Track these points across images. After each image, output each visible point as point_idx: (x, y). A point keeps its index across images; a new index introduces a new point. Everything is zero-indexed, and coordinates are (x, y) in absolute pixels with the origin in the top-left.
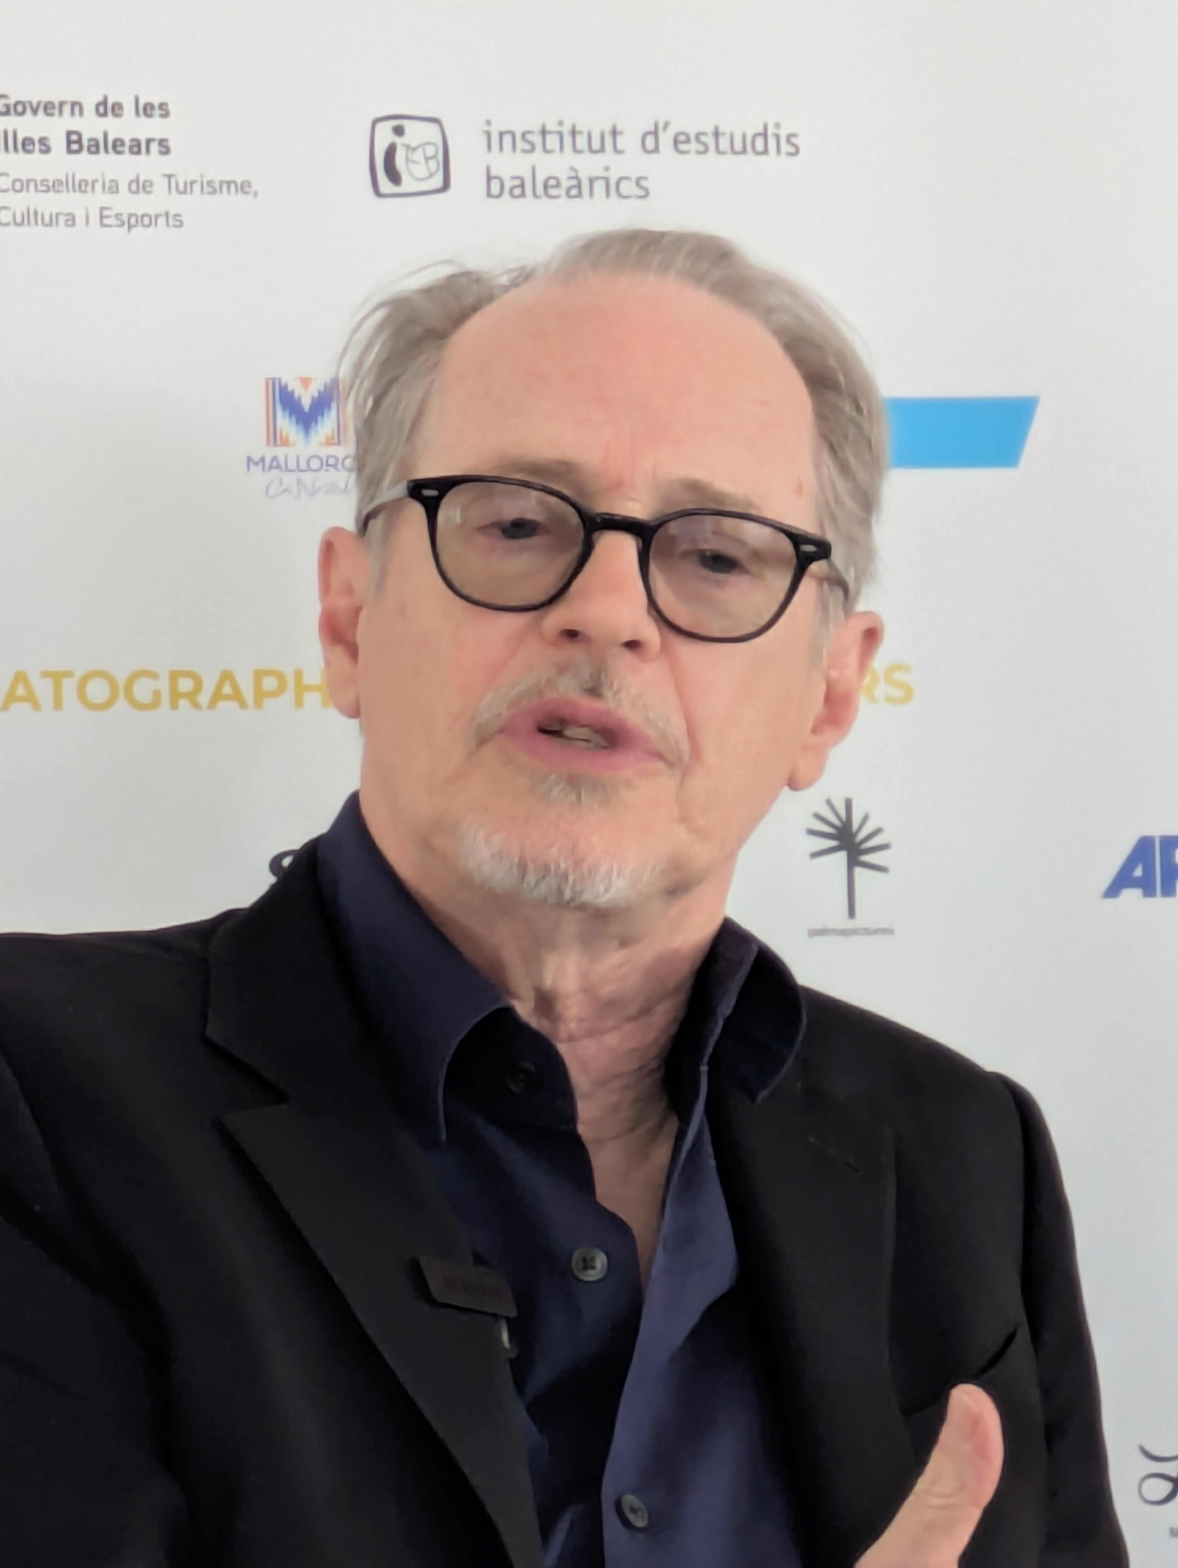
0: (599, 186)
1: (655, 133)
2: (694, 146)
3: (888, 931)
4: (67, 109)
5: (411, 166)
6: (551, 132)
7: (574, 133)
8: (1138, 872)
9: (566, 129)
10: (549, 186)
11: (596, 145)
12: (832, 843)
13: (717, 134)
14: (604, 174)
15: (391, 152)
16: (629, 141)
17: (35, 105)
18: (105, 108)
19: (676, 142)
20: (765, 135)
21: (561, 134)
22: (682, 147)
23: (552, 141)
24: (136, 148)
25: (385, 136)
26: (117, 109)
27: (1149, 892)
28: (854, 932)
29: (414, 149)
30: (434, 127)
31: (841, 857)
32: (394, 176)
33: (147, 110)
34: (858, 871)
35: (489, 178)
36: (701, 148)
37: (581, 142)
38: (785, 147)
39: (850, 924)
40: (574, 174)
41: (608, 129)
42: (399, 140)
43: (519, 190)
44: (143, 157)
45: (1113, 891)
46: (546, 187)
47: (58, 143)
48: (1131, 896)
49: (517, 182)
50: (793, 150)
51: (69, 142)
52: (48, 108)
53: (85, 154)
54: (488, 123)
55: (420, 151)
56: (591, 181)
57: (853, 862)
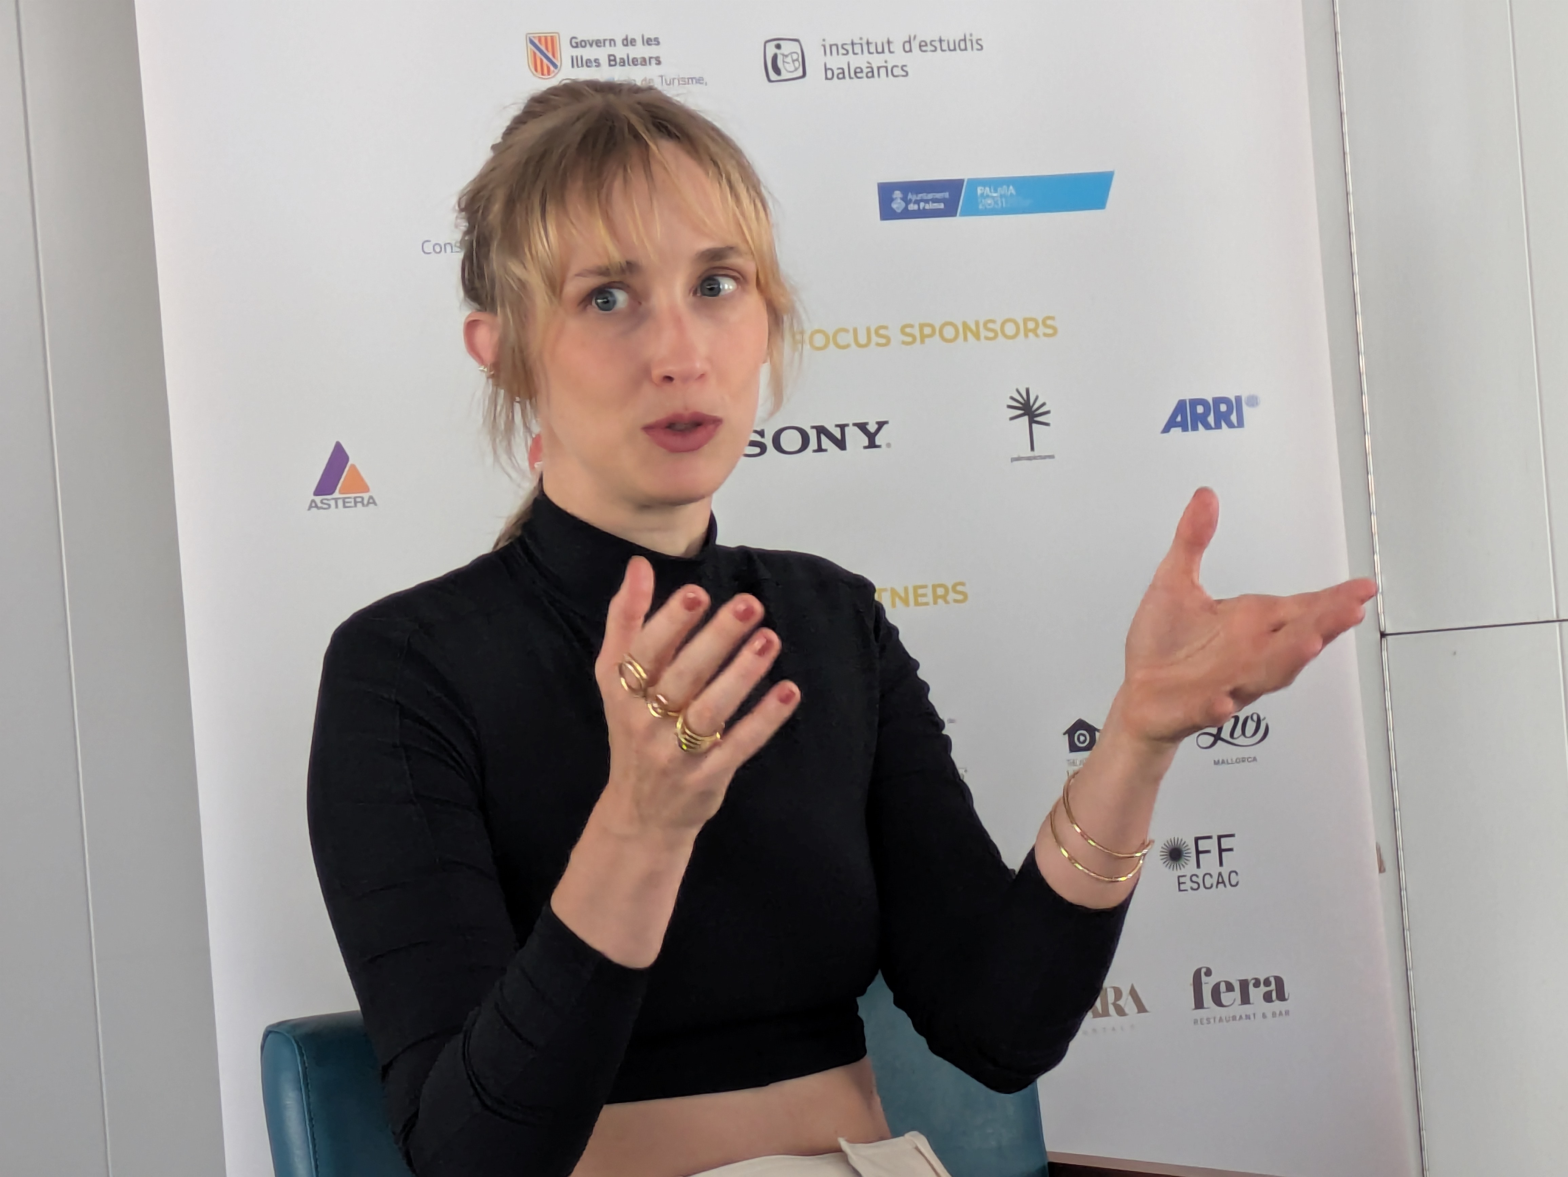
0: (883, 71)
1: (910, 42)
2: (930, 48)
3: (1052, 457)
4: (607, 43)
5: (786, 64)
6: (856, 44)
7: (868, 43)
8: (1179, 419)
9: (864, 42)
10: (858, 72)
11: (880, 50)
12: (1020, 412)
13: (941, 41)
14: (885, 64)
15: (775, 58)
16: (897, 47)
17: (591, 42)
18: (628, 42)
19: (920, 46)
20: (965, 40)
21: (861, 44)
22: (924, 48)
23: (857, 49)
24: (644, 62)
25: (771, 50)
26: (633, 42)
27: (1185, 429)
28: (1035, 458)
29: (787, 56)
30: (796, 44)
31: (1026, 419)
32: (777, 71)
33: (648, 42)
34: (1034, 426)
35: (826, 70)
36: (933, 48)
37: (872, 49)
38: (976, 46)
39: (1031, 454)
40: (869, 65)
41: (885, 41)
42: (778, 51)
43: (842, 75)
44: (648, 67)
45: (1166, 430)
46: (856, 73)
47: (604, 61)
48: (1176, 431)
49: (840, 71)
50: (979, 47)
51: (610, 61)
52: (598, 43)
53: (618, 67)
54: (824, 40)
55: (790, 57)
56: (879, 68)
57: (1032, 422)
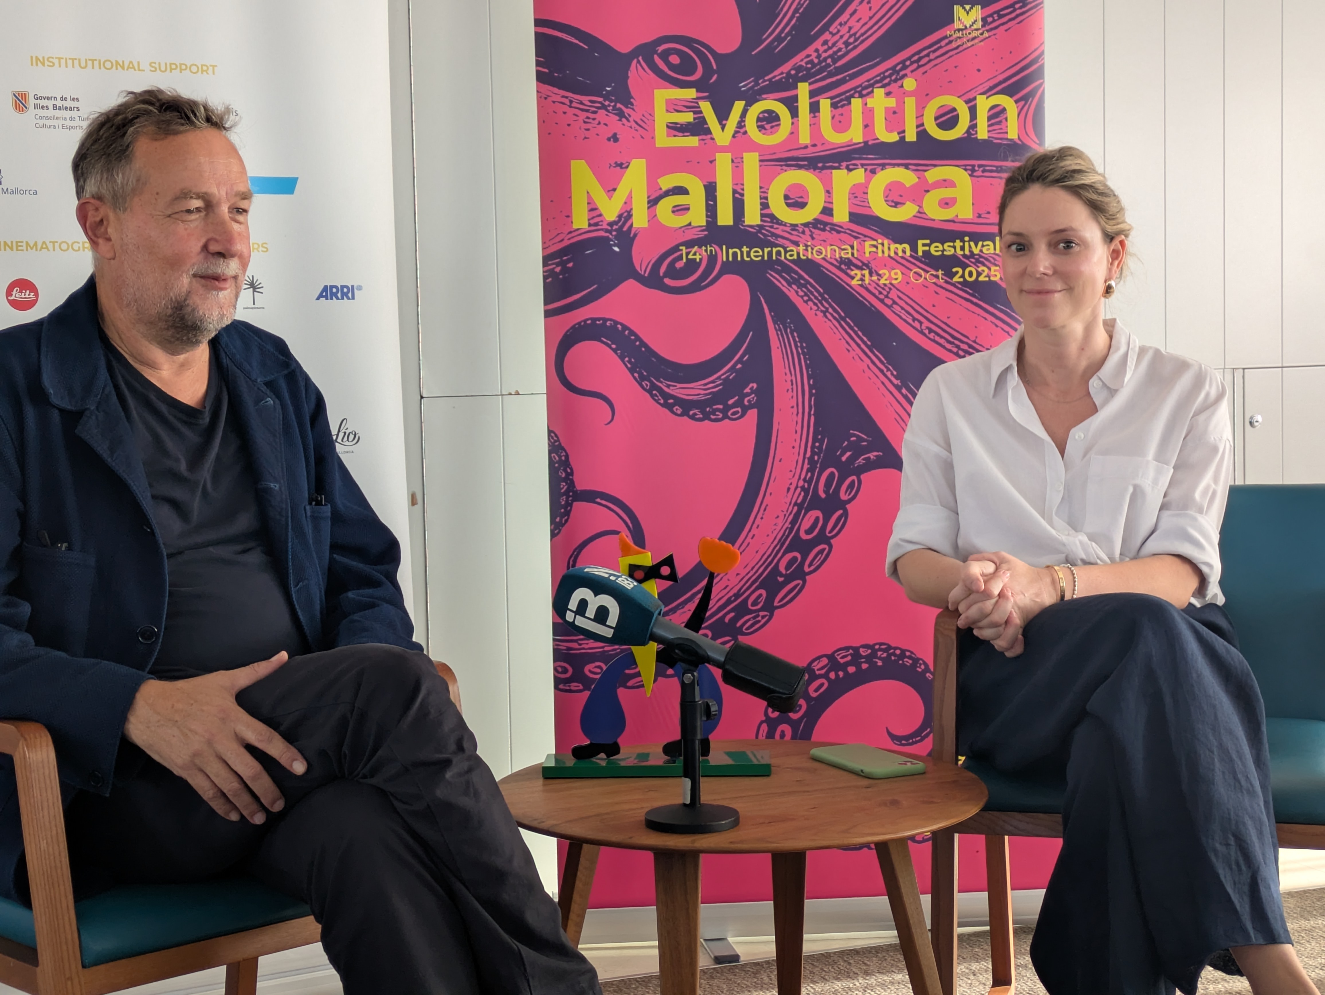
3: (264, 308)
4: (53, 99)
8: (324, 294)
12: (249, 286)
17: (44, 97)
18: (63, 99)
24: (71, 109)
26: (66, 99)
27: (327, 299)
28: (255, 308)
31: (251, 289)
33: (74, 100)
34: (255, 293)
39: (253, 306)
44: (72, 112)
45: (318, 299)
47: (51, 107)
48: (323, 299)
51: (54, 107)
52: (48, 98)
53: (58, 110)
57: (254, 291)
